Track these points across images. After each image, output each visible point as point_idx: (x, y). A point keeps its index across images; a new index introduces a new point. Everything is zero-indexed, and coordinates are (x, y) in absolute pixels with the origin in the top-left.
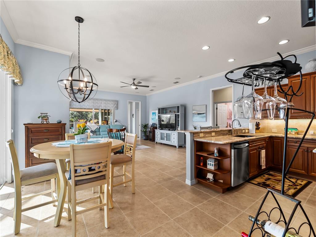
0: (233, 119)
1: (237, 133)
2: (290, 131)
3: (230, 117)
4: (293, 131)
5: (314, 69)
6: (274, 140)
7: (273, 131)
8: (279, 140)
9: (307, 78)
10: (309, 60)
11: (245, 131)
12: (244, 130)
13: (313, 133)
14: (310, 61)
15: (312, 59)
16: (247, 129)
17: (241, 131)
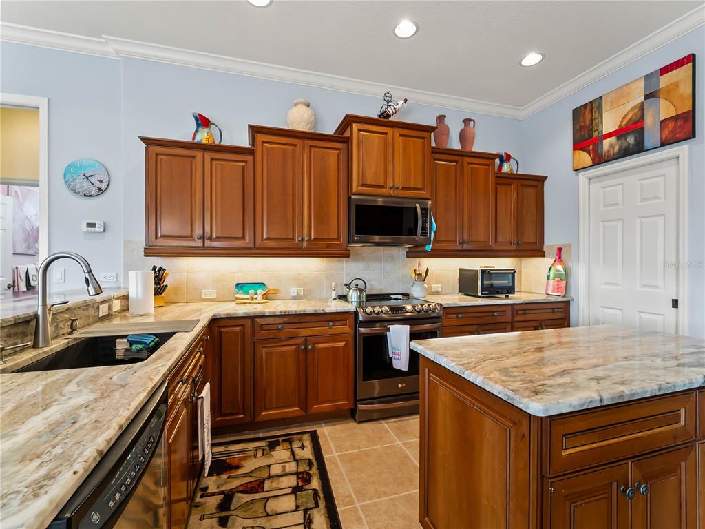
0: (43, 257)
1: (73, 329)
2: (252, 293)
3: (29, 248)
4: (259, 291)
5: (307, 125)
6: (223, 330)
7: (204, 297)
8: (238, 329)
9: (296, 145)
10: (296, 101)
11: (110, 308)
12: (106, 305)
13: (295, 294)
14: (296, 105)
15: (302, 100)
16: (117, 299)
17: (91, 311)
